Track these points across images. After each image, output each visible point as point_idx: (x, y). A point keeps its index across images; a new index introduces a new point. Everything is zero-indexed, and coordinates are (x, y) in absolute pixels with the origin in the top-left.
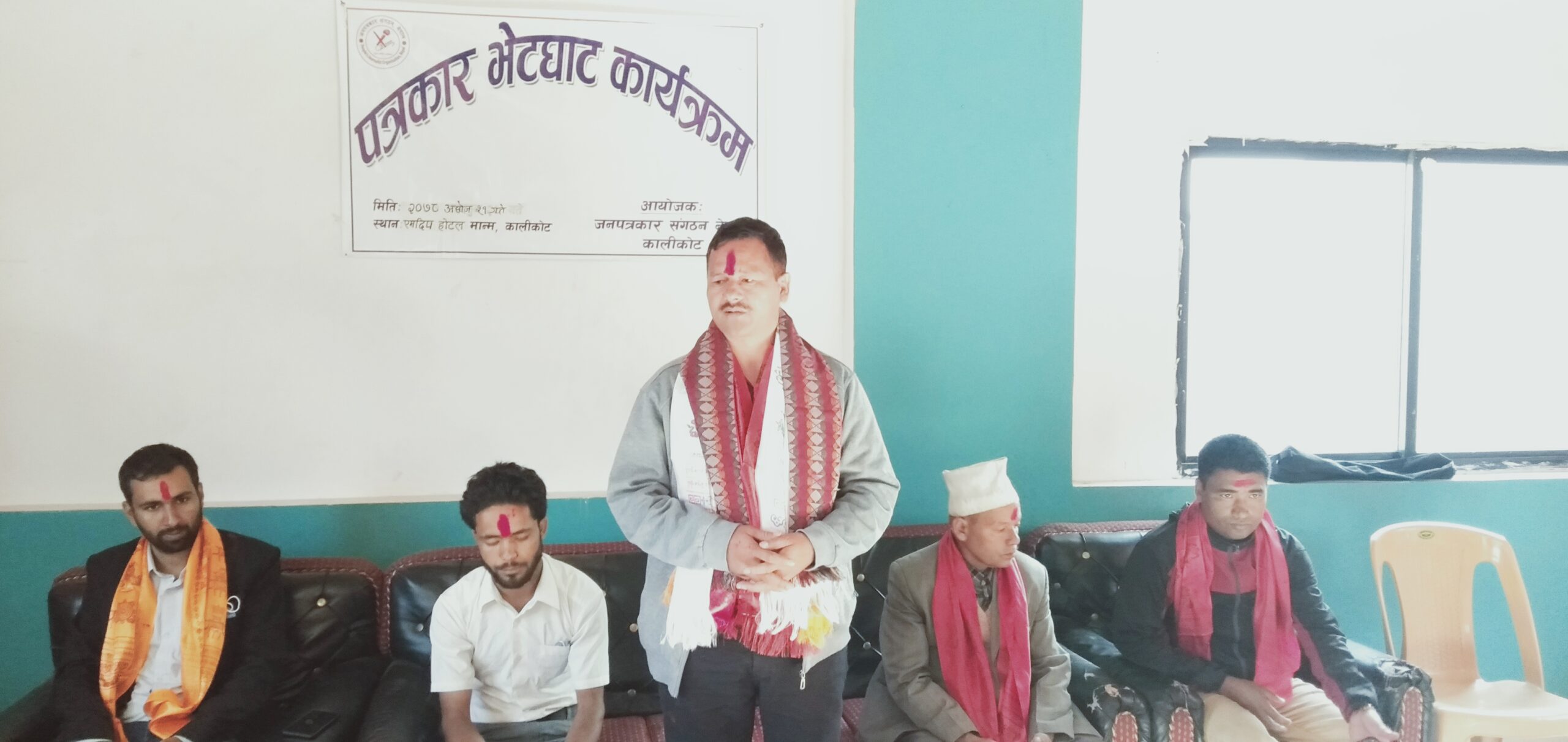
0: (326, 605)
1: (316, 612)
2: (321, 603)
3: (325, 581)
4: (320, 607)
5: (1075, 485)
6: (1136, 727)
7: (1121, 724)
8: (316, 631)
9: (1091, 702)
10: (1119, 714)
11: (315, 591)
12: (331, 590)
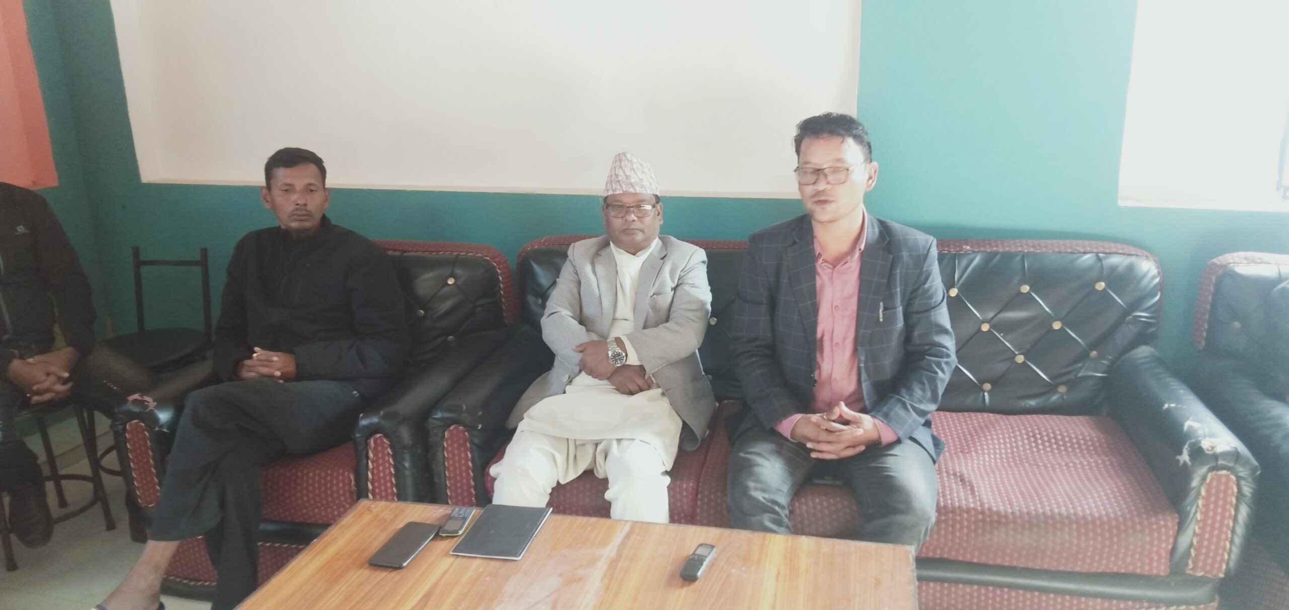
0: (455, 284)
1: (446, 289)
2: (451, 281)
3: (455, 262)
4: (450, 285)
5: (1121, 203)
6: (1235, 490)
7: (1214, 484)
8: (446, 305)
9: (1181, 453)
10: (1214, 472)
11: (446, 271)
12: (458, 271)
